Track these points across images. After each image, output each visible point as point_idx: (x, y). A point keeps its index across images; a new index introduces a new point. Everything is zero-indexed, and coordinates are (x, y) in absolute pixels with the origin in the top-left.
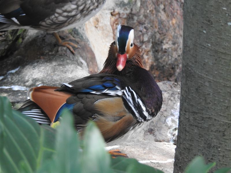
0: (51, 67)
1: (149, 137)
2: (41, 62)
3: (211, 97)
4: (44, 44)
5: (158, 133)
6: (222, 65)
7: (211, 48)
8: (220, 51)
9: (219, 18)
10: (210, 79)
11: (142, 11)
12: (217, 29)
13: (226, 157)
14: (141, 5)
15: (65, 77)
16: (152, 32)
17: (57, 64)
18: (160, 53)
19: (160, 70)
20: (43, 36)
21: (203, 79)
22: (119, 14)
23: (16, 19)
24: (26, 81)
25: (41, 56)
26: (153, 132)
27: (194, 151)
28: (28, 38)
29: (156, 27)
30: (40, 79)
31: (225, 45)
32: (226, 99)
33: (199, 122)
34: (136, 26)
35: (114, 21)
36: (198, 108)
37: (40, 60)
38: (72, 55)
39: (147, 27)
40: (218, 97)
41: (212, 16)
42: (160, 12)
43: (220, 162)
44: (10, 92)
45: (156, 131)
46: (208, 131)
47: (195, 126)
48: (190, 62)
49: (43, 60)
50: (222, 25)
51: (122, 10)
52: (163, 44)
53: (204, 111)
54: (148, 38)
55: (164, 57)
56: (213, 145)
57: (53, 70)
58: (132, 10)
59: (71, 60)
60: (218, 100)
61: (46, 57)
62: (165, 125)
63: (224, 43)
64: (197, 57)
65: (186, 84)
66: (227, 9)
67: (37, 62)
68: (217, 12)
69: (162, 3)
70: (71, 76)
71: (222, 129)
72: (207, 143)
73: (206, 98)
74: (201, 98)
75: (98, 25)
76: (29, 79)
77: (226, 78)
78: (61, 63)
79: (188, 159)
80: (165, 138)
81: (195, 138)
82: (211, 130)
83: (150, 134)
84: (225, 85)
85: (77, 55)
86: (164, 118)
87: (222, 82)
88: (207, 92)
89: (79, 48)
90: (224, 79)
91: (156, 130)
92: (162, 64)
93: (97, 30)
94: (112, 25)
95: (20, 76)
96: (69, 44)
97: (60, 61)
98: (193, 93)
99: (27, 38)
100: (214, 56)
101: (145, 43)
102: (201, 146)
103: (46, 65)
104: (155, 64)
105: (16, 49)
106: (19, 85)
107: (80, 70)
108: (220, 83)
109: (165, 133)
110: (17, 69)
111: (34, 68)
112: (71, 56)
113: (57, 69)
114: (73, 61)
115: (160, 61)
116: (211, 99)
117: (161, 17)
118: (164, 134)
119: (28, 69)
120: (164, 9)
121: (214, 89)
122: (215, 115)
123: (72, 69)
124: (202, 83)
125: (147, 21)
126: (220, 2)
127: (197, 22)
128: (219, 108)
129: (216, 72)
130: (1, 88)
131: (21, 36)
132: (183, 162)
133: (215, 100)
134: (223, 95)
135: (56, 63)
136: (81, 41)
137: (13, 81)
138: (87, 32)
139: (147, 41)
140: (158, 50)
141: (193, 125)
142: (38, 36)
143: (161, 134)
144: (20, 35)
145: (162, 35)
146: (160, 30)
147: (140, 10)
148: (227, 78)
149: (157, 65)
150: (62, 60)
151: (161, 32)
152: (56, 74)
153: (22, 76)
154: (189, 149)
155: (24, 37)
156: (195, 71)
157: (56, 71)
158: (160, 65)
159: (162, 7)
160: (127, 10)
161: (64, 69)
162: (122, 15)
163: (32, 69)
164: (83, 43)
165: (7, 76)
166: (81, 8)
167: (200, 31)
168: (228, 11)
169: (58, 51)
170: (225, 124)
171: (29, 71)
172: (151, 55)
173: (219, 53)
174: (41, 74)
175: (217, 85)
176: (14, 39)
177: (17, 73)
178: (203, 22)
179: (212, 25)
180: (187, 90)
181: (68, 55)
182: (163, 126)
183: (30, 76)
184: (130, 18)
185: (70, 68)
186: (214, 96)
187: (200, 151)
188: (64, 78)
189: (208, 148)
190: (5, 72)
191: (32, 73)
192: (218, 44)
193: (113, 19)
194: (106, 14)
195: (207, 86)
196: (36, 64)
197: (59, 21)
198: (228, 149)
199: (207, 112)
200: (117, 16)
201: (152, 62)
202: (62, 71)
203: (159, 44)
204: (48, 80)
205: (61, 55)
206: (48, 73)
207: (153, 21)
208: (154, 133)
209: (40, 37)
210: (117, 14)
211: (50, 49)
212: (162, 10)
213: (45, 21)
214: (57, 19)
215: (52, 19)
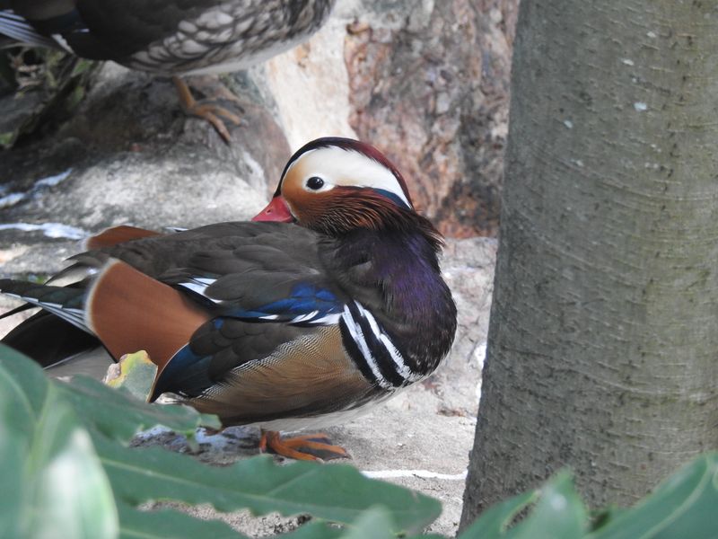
0: (159, 177)
1: (422, 398)
2: (133, 160)
3: (578, 311)
4: (146, 109)
5: (448, 387)
6: (613, 221)
7: (583, 172)
8: (609, 182)
9: (612, 89)
10: (577, 261)
11: (439, 26)
12: (605, 119)
13: (612, 488)
14: (436, 7)
15: (198, 207)
16: (463, 86)
17: (177, 170)
18: (482, 150)
19: (480, 197)
20: (145, 84)
21: (559, 258)
22: (370, 30)
23: (64, 37)
24: (84, 212)
25: (136, 141)
26: (434, 384)
27: (522, 464)
28: (102, 88)
29: (474, 73)
30: (125, 209)
31: (624, 167)
32: (620, 322)
33: (541, 382)
34: (418, 68)
35: (356, 50)
36: (539, 341)
37: (130, 153)
38: (223, 144)
39: (449, 71)
40: (598, 314)
41: (592, 79)
42: (489, 31)
43: (594, 502)
44: (37, 242)
45: (442, 383)
46: (564, 409)
47: (527, 392)
48: (524, 206)
49: (137, 154)
50: (618, 109)
51: (380, 20)
52: (492, 124)
53: (555, 351)
54: (451, 104)
55: (495, 161)
56: (575, 449)
57: (165, 184)
58: (408, 21)
59: (217, 158)
60: (597, 322)
61: (147, 147)
62: (472, 366)
63: (622, 161)
64: (545, 196)
65: (510, 271)
66: (635, 62)
67: (122, 159)
68: (607, 71)
69: (496, 5)
70: (215, 206)
71: (604, 405)
72: (560, 445)
73: (563, 314)
74: (549, 314)
75: (306, 60)
76: (95, 206)
77: (621, 260)
78: (189, 166)
79: (503, 484)
80: (469, 403)
81: (527, 427)
82: (572, 408)
83: (427, 389)
84: (620, 281)
85: (235, 145)
86: (470, 345)
87: (611, 273)
88: (567, 297)
89: (245, 126)
90: (616, 263)
91: (445, 379)
92: (485, 180)
93: (303, 74)
94: (348, 60)
95: (70, 196)
96: (214, 112)
97: (187, 161)
98: (526, 296)
99: (98, 86)
100: (592, 195)
101: (439, 119)
102: (543, 450)
103: (146, 168)
104: (464, 180)
105: (68, 116)
106: (64, 223)
107: (242, 191)
108: (604, 273)
109: (468, 388)
110: (63, 176)
111: (110, 177)
112: (220, 147)
113: (176, 184)
114: (225, 161)
115: (481, 171)
116: (576, 319)
117: (490, 45)
118: (465, 391)
119: (94, 177)
120: (503, 22)
121: (586, 288)
122: (585, 365)
123: (219, 184)
124: (556, 270)
125: (449, 56)
126: (616, 43)
127: (547, 94)
128: (598, 347)
129: (595, 243)
130: (14, 229)
131: (82, 81)
132: (489, 493)
133: (588, 321)
134: (613, 309)
135: (174, 165)
136: (253, 106)
137: (48, 210)
138: (274, 78)
139: (446, 113)
140: (477, 140)
141: (522, 388)
142: (130, 84)
143: (458, 391)
144: (79, 77)
145: (491, 97)
146: (485, 82)
147: (431, 23)
148: (625, 262)
149: (472, 182)
150: (191, 159)
151: (487, 90)
152: (172, 197)
153: (76, 197)
154: (508, 458)
155: (91, 84)
156: (537, 234)
157: (173, 189)
158: (481, 182)
159: (496, 15)
160: (394, 20)
161: (197, 185)
162: (379, 33)
163: (105, 179)
164: (257, 111)
165: (32, 194)
166: (244, 26)
167: (555, 121)
168: (637, 71)
169: (182, 132)
170: (614, 392)
171: (96, 183)
172: (455, 154)
173: (606, 187)
174: (129, 195)
175: (596, 279)
176: (62, 87)
177: (64, 187)
178: (565, 97)
179: (589, 108)
180: (510, 288)
181: (210, 145)
182: (465, 367)
183: (99, 198)
184: (400, 44)
185: (213, 182)
186: (586, 309)
187: (538, 465)
188: (194, 211)
189: (561, 457)
190: (28, 181)
191: (103, 189)
192: (603, 161)
193: (354, 43)
194: (334, 28)
195: (566, 279)
196: (117, 165)
197: (186, 53)
198: (618, 463)
199: (564, 354)
200: (365, 37)
201: (456, 175)
202: (191, 189)
203: (480, 124)
204: (149, 213)
205: (190, 144)
206: (148, 194)
207: (468, 57)
208: (438, 388)
209: (135, 86)
210: (365, 30)
211: (161, 124)
212: (497, 25)
213: (147, 50)
214: (180, 48)
215: (170, 45)
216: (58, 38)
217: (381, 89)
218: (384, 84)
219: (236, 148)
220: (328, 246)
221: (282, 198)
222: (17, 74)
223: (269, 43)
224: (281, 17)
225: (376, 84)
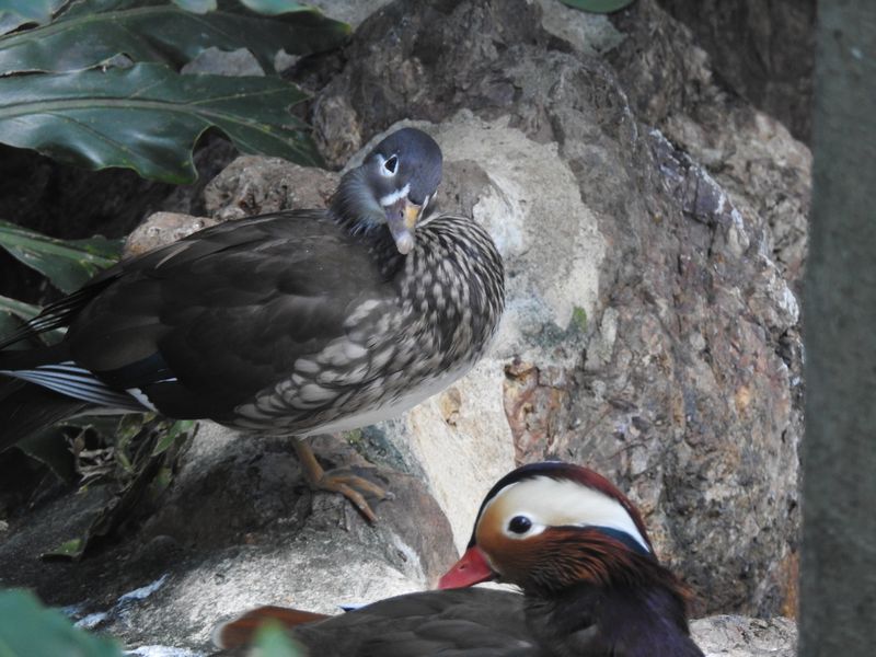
0: (285, 573)
2: (248, 555)
4: (258, 488)
11: (625, 359)
14: (619, 335)
16: (663, 436)
17: (308, 562)
18: (694, 521)
20: (252, 458)
22: (536, 371)
23: (143, 393)
24: (190, 626)
25: (248, 532)
28: (194, 468)
29: (676, 418)
34: (603, 417)
35: (519, 400)
37: (243, 547)
38: (365, 525)
39: (644, 419)
42: (691, 363)
49: (253, 547)
51: (548, 356)
52: (704, 485)
54: (650, 462)
55: (711, 535)
57: (295, 583)
58: (584, 356)
59: (360, 544)
61: (265, 537)
67: (234, 555)
69: (696, 328)
75: (457, 416)
76: (204, 618)
78: (324, 556)
85: (381, 525)
89: (391, 500)
92: (701, 560)
93: (453, 434)
94: (511, 413)
95: (168, 609)
96: (350, 484)
97: (321, 549)
99: (188, 466)
101: (635, 482)
103: (266, 564)
105: (152, 510)
106: (165, 644)
107: (397, 583)
110: (156, 585)
111: (219, 579)
112: (361, 530)
113: (309, 581)
114: (370, 547)
115: (695, 548)
117: (694, 381)
119: (198, 582)
120: (707, 350)
123: (365, 577)
125: (642, 398)
131: (166, 462)
135: (304, 556)
136: (397, 475)
137: (141, 630)
138: (419, 441)
139: (644, 473)
140: (687, 508)
142: (233, 459)
144: (162, 456)
145: (701, 450)
146: (691, 429)
147: (614, 357)
149: (684, 564)
150: (325, 547)
151: (694, 440)
152: (305, 598)
153: (178, 610)
155: (179, 464)
156: (853, 538)
157: (305, 587)
158: (696, 563)
159: (698, 342)
160: (566, 356)
161: (336, 580)
162: (548, 374)
163: (213, 582)
164: (403, 481)
165: (117, 612)
166: (382, 359)
169: (310, 512)
171: (201, 589)
174: (248, 601)
176: (141, 472)
177: (157, 599)
181: (349, 528)
183: (208, 607)
184: (577, 387)
185: (357, 574)
190: (110, 596)
191: (213, 595)
193: (515, 390)
194: (489, 372)
196: (227, 563)
197: (307, 402)
200: (530, 381)
202: (329, 585)
203: (689, 486)
205: (323, 528)
206: (273, 596)
207: (667, 398)
209: (240, 460)
210: (529, 372)
211: (282, 506)
212: (700, 355)
213: (255, 402)
214: (298, 395)
215: (284, 392)
216: (136, 393)
217: (557, 449)
218: (560, 441)
219: (382, 529)
220: (538, 610)
221: (478, 549)
222: (78, 461)
223: (418, 380)
224: (431, 341)
225: (550, 443)
